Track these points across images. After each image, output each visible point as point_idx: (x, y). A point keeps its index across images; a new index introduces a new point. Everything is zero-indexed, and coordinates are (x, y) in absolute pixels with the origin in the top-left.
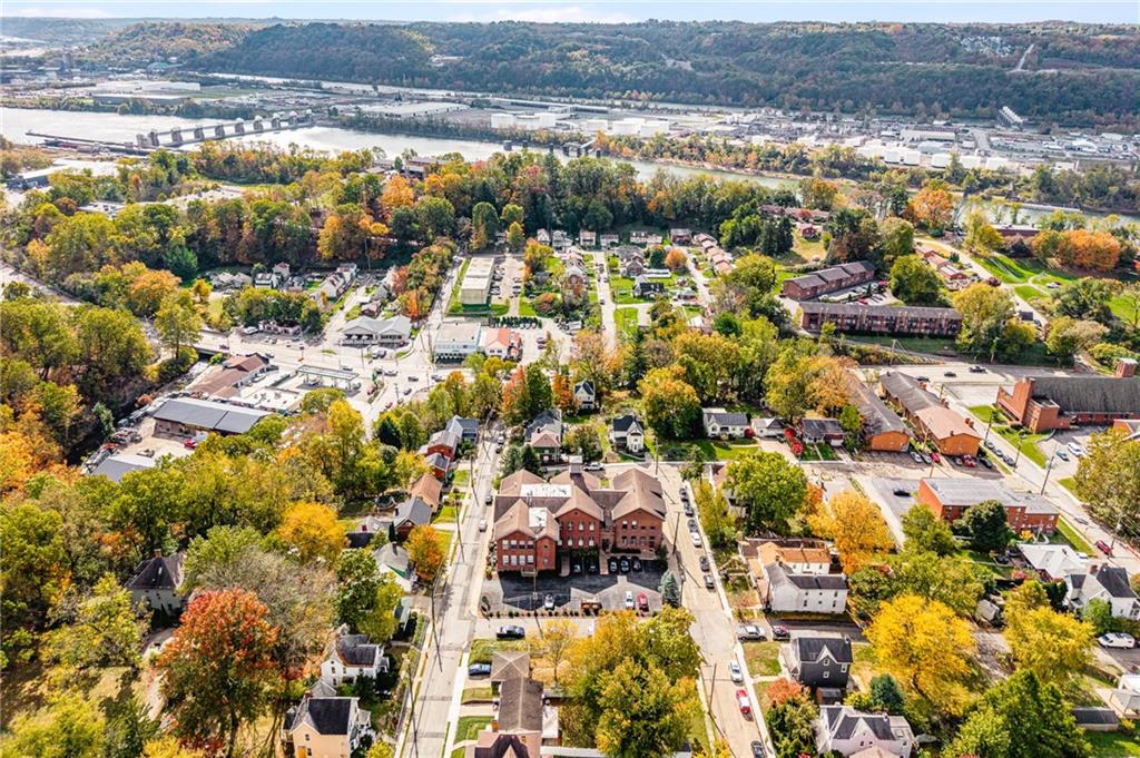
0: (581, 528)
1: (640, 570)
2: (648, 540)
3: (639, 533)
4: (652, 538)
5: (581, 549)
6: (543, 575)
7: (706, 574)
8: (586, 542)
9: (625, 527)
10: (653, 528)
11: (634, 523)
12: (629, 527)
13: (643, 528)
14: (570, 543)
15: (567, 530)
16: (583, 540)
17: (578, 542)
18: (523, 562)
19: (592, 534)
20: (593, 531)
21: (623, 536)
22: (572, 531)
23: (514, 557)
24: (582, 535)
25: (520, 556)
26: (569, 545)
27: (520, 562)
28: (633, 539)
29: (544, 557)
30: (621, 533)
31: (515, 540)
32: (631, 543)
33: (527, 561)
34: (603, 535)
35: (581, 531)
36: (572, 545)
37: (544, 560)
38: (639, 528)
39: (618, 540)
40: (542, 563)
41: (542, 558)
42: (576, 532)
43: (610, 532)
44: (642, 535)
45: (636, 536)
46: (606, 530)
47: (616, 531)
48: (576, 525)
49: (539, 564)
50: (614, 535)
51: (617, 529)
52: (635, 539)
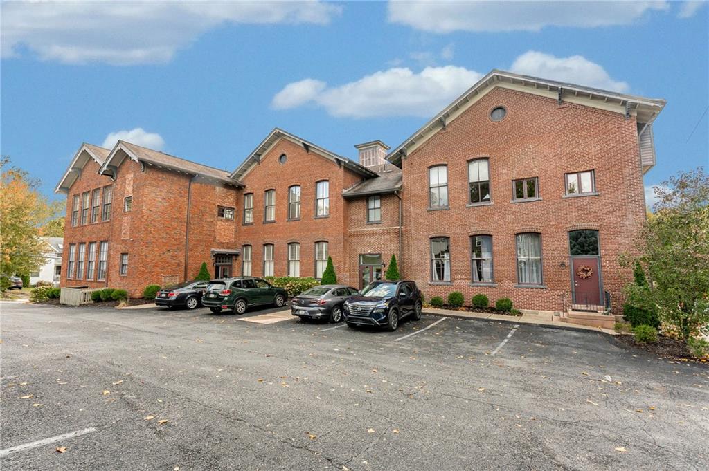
3: (505, 217)
13: (525, 187)
15: (263, 221)
16: (300, 254)
17: (288, 262)
18: (93, 268)
19: (325, 228)
20: (327, 216)
21: (431, 239)
22: (273, 222)
23: (84, 252)
24: (295, 236)
25: (91, 246)
26: (267, 274)
27: (91, 266)
28: (479, 255)
29: (123, 241)
30: (426, 223)
31: (89, 191)
32: (469, 270)
33: (98, 264)
34: (362, 234)
35: (296, 219)
36: (272, 274)
37: (122, 255)
38: (500, 190)
39: (415, 258)
40: (119, 268)
41: (119, 246)
42: (282, 224)
43: (384, 222)
44: (525, 228)
45: (490, 231)
46: (371, 219)
47: (405, 214)
48: (284, 199)
49: (113, 272)
50: (401, 234)
51: (406, 204)
52: (490, 249)
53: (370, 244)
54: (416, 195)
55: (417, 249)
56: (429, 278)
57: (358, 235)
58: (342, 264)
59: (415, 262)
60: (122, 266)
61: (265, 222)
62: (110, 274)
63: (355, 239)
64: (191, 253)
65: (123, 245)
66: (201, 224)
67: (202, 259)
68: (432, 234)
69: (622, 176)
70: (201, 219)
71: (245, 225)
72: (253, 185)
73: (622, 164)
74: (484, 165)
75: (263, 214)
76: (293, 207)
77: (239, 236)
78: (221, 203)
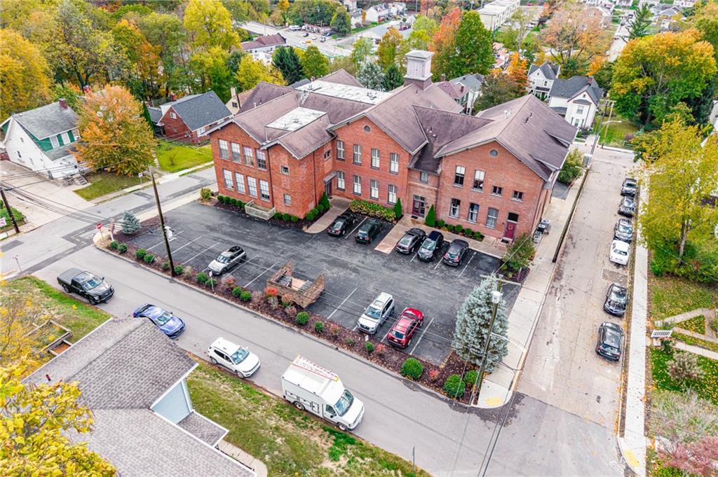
0: (377, 163)
1: (458, 266)
2: (503, 218)
3: (486, 199)
4: (513, 217)
5: (372, 204)
6: (280, 221)
7: (610, 321)
8: (384, 193)
9: (459, 180)
10: (519, 195)
11: (480, 176)
12: (468, 182)
13: (497, 190)
14: (358, 188)
15: (352, 161)
16: (378, 187)
17: (371, 189)
18: (254, 190)
19: (396, 180)
20: (397, 174)
21: (453, 199)
22: (360, 165)
23: (240, 178)
24: (376, 177)
25: (249, 178)
26: (356, 191)
27: (250, 188)
28: (472, 210)
29: (284, 189)
30: (451, 192)
31: (237, 143)
32: (467, 216)
33: (259, 190)
34: (416, 186)
35: (376, 168)
36: (360, 192)
37: (284, 195)
38: (488, 188)
39: (443, 205)
40: (283, 200)
41: (281, 190)
42: (367, 168)
43: (429, 184)
44: (492, 206)
45: (479, 203)
46: (422, 179)
47: (441, 184)
48: (368, 154)
49: (278, 201)
50: (437, 192)
51: (442, 180)
52: (478, 209)
53: (420, 192)
54: (447, 177)
55: (445, 201)
56: (448, 214)
57: (414, 186)
60: (285, 200)
61: (354, 163)
62: (276, 201)
63: (412, 187)
64: (317, 187)
65: (285, 191)
66: (319, 170)
67: (321, 189)
68: (453, 197)
69: (532, 199)
70: (318, 167)
71: (338, 159)
72: (344, 136)
73: (534, 195)
74: (483, 174)
75: (352, 157)
76: (374, 160)
77: (334, 164)
78: (325, 151)
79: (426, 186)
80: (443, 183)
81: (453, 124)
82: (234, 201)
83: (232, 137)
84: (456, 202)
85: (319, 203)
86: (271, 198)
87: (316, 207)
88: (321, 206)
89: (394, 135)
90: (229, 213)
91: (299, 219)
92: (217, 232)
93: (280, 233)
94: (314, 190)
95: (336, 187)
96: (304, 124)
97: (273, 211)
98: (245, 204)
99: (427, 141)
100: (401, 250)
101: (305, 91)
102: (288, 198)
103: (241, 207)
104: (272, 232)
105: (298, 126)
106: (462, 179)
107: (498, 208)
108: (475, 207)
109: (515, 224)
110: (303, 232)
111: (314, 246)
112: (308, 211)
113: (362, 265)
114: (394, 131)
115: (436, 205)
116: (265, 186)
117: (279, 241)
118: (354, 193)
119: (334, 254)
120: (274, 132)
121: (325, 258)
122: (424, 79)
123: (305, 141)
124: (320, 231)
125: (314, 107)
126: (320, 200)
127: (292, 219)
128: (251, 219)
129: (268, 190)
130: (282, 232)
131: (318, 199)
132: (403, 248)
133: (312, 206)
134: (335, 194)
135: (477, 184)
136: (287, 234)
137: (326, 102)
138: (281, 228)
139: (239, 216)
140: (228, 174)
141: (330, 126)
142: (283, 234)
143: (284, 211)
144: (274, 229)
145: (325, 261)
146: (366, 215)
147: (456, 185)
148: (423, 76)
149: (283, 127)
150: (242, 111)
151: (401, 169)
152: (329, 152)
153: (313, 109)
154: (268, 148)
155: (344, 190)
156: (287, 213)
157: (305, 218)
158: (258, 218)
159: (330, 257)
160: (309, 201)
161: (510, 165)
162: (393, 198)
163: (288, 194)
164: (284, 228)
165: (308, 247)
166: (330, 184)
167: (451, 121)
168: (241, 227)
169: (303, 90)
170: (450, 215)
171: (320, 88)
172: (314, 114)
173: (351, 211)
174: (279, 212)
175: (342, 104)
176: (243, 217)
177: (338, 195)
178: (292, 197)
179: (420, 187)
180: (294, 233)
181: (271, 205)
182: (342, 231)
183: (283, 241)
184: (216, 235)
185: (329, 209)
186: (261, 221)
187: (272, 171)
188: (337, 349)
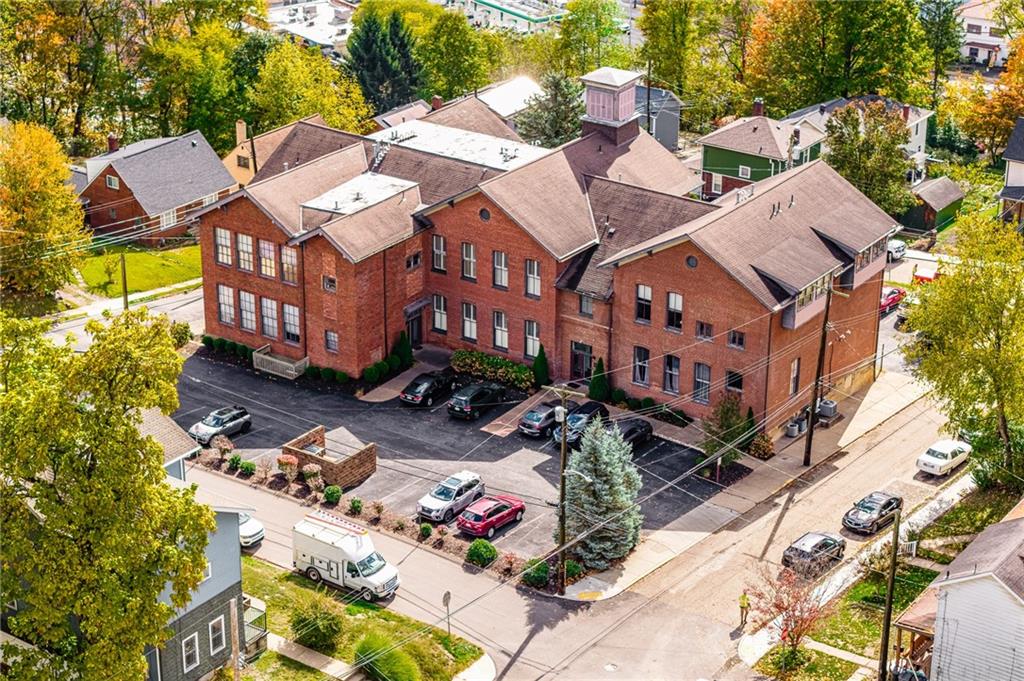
0: (503, 278)
2: (720, 382)
3: (690, 347)
4: (735, 379)
5: (494, 358)
8: (519, 339)
9: (644, 310)
10: (738, 339)
11: (676, 302)
12: (658, 315)
13: (704, 328)
14: (471, 329)
15: (460, 275)
16: (508, 326)
17: (494, 330)
18: (272, 325)
19: (536, 310)
20: (538, 298)
21: (635, 347)
22: (474, 281)
23: (248, 299)
24: (502, 306)
25: (264, 300)
26: (467, 334)
27: (266, 320)
28: (671, 370)
29: (327, 319)
30: (632, 333)
31: (247, 235)
32: (661, 380)
33: (282, 323)
34: (574, 323)
35: (502, 288)
36: (474, 336)
37: (326, 331)
38: (688, 325)
39: (621, 359)
40: (322, 342)
41: (321, 322)
42: (486, 287)
43: (596, 319)
44: (701, 360)
45: (679, 356)
46: (584, 310)
47: (614, 319)
48: (487, 261)
49: (316, 344)
50: (610, 335)
51: (616, 310)
52: (678, 367)
53: (581, 335)
54: (624, 305)
55: (623, 351)
56: (632, 378)
57: (570, 323)
58: (553, 350)
59: (621, 362)
60: (327, 341)
61: (463, 277)
62: (312, 344)
63: (567, 325)
64: (389, 321)
65: (328, 324)
66: (394, 289)
67: (397, 323)
68: (636, 343)
69: (759, 345)
70: (394, 283)
71: (434, 270)
72: (445, 227)
73: (760, 336)
74: (679, 299)
75: (460, 268)
76: (498, 273)
77: (427, 281)
78: (409, 253)
79: (590, 323)
80: (618, 317)
81: (648, 211)
82: (234, 346)
83: (240, 224)
84: (643, 353)
85: (393, 352)
86: (302, 339)
87: (385, 358)
88: (396, 357)
89: (530, 225)
90: (223, 366)
91: (351, 379)
92: (202, 392)
93: (312, 400)
94: (382, 326)
95: (430, 328)
96: (370, 204)
97: (305, 362)
98: (254, 350)
99: (597, 241)
100: (526, 431)
101: (382, 143)
102: (333, 337)
103: (245, 357)
104: (298, 397)
105: (359, 205)
106: (648, 308)
107: (709, 363)
108: (674, 362)
109: (740, 394)
110: (356, 399)
111: (372, 419)
112: (369, 365)
113: (451, 449)
114: (531, 219)
115: (609, 360)
116: (292, 313)
117: (310, 410)
118: (465, 338)
119: (404, 432)
120: (316, 216)
121: (387, 437)
122: (618, 125)
123: (368, 232)
124: (388, 399)
125: (396, 172)
126: (394, 348)
127: (337, 377)
128: (264, 377)
129: (297, 323)
130: (316, 398)
131: (390, 345)
132: (530, 427)
133: (377, 356)
134: (428, 342)
135: (674, 319)
136: (325, 402)
137: (420, 164)
138: (314, 391)
139: (240, 372)
140: (226, 294)
141: (421, 207)
142: (320, 400)
143: (325, 362)
144: (304, 393)
145: (385, 439)
146: (480, 377)
147: (640, 321)
148: (616, 119)
149: (331, 207)
150: (260, 176)
151: (545, 290)
152: (416, 257)
153: (395, 176)
154: (301, 243)
155: (444, 332)
156: (330, 366)
157: (362, 378)
158: (276, 376)
159: (397, 435)
160: (372, 346)
161: (719, 283)
162: (534, 347)
163: (332, 330)
164: (320, 393)
165: (361, 421)
166: (419, 319)
167: (646, 206)
168: (244, 389)
169: (378, 140)
170: (634, 380)
171: (414, 136)
172: (394, 185)
173: (454, 370)
174: (314, 365)
175: (448, 169)
176: (247, 374)
177: (435, 343)
178: (340, 336)
179: (581, 325)
180: (339, 401)
181: (300, 353)
182: (426, 397)
183: (316, 411)
184: (199, 396)
185: (411, 365)
186: (281, 381)
187: (307, 286)
188: (379, 531)
